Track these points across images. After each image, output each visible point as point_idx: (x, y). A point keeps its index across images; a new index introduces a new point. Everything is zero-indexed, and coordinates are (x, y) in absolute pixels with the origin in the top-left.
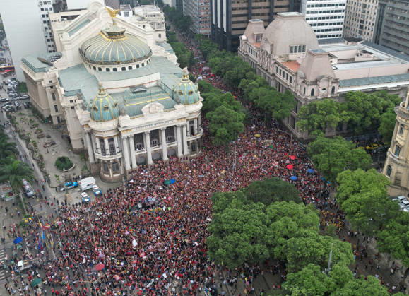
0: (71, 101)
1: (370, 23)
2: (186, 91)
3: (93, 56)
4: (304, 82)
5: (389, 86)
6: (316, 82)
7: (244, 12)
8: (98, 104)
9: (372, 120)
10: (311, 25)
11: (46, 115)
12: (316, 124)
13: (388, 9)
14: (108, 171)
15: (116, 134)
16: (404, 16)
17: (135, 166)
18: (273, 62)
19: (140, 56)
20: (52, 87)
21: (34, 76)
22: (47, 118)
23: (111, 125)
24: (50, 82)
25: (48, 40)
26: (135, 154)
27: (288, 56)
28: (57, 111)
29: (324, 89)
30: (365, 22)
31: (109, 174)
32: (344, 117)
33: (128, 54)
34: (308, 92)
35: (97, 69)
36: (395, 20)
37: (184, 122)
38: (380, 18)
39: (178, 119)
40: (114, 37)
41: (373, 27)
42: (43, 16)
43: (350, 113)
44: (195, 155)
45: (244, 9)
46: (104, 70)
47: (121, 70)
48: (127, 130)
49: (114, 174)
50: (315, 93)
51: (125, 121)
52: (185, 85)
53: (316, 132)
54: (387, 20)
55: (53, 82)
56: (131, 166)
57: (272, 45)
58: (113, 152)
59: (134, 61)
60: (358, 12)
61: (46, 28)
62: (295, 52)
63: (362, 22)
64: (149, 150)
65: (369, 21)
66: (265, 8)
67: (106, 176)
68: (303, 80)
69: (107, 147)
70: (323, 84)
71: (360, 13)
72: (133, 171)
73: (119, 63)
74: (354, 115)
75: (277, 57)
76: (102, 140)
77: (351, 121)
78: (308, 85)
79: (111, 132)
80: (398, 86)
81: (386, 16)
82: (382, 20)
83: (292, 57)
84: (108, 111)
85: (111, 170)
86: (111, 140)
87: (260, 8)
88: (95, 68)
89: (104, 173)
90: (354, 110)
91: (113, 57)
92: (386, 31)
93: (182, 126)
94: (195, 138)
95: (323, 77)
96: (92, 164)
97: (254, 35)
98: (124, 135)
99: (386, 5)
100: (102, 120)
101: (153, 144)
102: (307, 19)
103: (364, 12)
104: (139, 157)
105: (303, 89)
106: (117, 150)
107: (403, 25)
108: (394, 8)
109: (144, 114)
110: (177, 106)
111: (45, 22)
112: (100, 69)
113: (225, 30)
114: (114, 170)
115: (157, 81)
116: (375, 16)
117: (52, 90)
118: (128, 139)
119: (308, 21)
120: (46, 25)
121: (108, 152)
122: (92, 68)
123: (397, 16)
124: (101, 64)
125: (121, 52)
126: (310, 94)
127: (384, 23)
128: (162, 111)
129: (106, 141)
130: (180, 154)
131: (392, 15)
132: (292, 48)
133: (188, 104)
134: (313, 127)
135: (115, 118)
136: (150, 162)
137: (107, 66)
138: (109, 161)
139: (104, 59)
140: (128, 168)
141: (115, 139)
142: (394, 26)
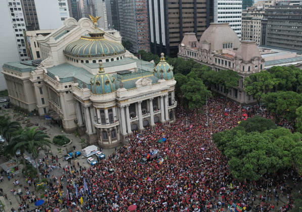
0: (66, 87)
1: (257, 37)
2: (165, 70)
3: (81, 51)
4: (242, 62)
5: (293, 64)
6: (251, 61)
7: (178, 30)
8: (100, 79)
9: (292, 83)
10: (234, 30)
11: (31, 109)
12: (259, 88)
13: (269, 26)
14: (107, 138)
15: (114, 105)
16: (280, 29)
17: (130, 131)
18: (212, 55)
19: (119, 51)
20: (39, 82)
21: (20, 75)
22: (32, 111)
23: (110, 97)
24: (38, 78)
25: (22, 55)
26: (129, 121)
27: (221, 51)
28: (43, 103)
29: (256, 66)
30: (253, 37)
31: (108, 141)
32: (275, 82)
33: (111, 49)
34: (246, 69)
35: (85, 62)
36: (274, 32)
37: (166, 93)
38: (264, 33)
39: (162, 91)
40: (97, 37)
41: (260, 39)
42: (17, 35)
43: (278, 79)
44: (173, 121)
45: (176, 28)
46: (91, 62)
47: (105, 62)
48: (124, 100)
49: (112, 140)
50: (251, 69)
51: (123, 93)
52: (164, 65)
53: (259, 93)
54: (268, 33)
55: (41, 78)
56: (127, 131)
57: (210, 44)
58: (112, 121)
59: (116, 54)
60: (248, 31)
61: (19, 45)
62: (226, 48)
63: (251, 37)
64: (140, 117)
65: (256, 35)
66: (191, 27)
67: (105, 143)
68: (241, 61)
69: (107, 116)
70: (255, 63)
71: (249, 31)
72: (128, 136)
73: (104, 55)
74: (281, 80)
75: (215, 52)
76: (102, 111)
77: (280, 84)
78: (246, 64)
79: (111, 103)
80: (298, 64)
81: (267, 31)
82: (265, 34)
83: (225, 51)
84: (108, 85)
85: (110, 138)
86: (110, 110)
87: (188, 27)
88: (82, 61)
89: (104, 141)
90: (280, 77)
91: (98, 51)
92: (269, 40)
93: (164, 97)
94: (172, 107)
95: (255, 57)
96: (91, 135)
97: (190, 42)
98: (123, 104)
99: (266, 24)
100: (103, 92)
101: (144, 113)
102: (231, 26)
103: (252, 30)
104: (133, 124)
105: (242, 67)
106: (115, 119)
107: (280, 35)
108: (272, 25)
109: (138, 86)
110: (160, 81)
111: (19, 40)
112: (87, 62)
113: (164, 44)
114: (112, 137)
115: (135, 68)
116: (260, 32)
117: (39, 85)
118: (125, 108)
119: (232, 27)
120: (20, 43)
121: (108, 121)
122: (80, 62)
123: (275, 30)
124: (89, 56)
125: (105, 47)
126: (247, 70)
127: (267, 35)
128: (151, 84)
129: (106, 111)
130: (163, 120)
131: (272, 30)
132: (224, 44)
133: (167, 80)
134: (257, 90)
135: (114, 91)
136: (142, 127)
137: (94, 59)
138: (108, 129)
139: (91, 53)
140: (125, 133)
141: (114, 110)
142: (274, 36)
